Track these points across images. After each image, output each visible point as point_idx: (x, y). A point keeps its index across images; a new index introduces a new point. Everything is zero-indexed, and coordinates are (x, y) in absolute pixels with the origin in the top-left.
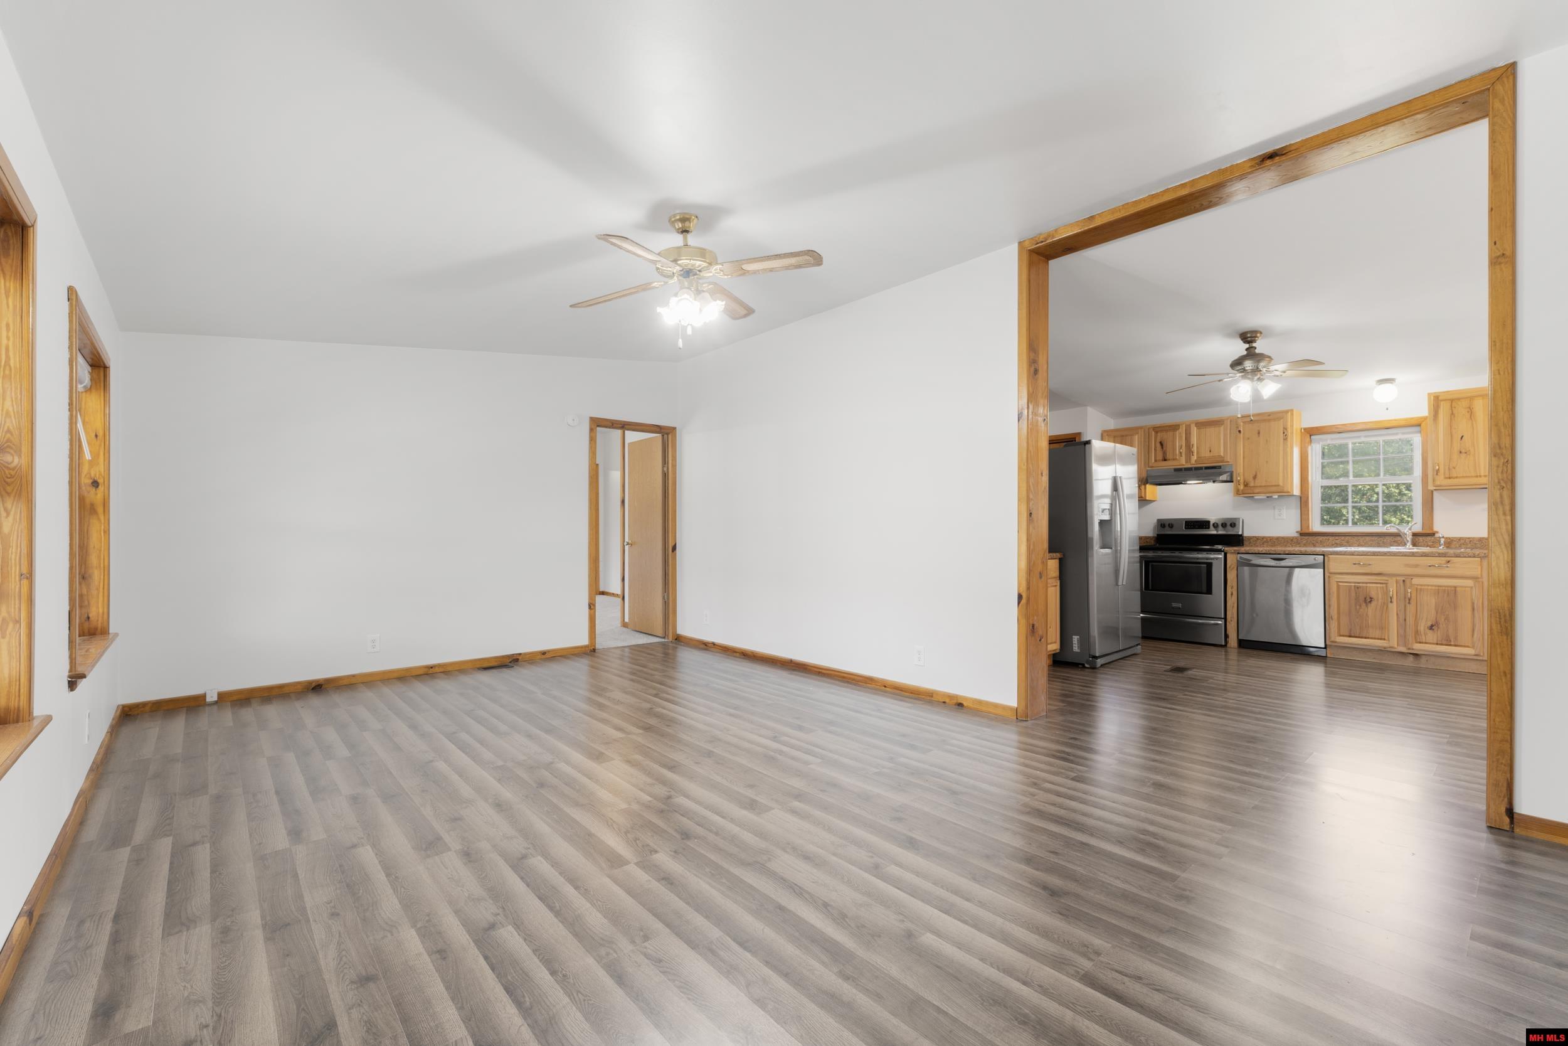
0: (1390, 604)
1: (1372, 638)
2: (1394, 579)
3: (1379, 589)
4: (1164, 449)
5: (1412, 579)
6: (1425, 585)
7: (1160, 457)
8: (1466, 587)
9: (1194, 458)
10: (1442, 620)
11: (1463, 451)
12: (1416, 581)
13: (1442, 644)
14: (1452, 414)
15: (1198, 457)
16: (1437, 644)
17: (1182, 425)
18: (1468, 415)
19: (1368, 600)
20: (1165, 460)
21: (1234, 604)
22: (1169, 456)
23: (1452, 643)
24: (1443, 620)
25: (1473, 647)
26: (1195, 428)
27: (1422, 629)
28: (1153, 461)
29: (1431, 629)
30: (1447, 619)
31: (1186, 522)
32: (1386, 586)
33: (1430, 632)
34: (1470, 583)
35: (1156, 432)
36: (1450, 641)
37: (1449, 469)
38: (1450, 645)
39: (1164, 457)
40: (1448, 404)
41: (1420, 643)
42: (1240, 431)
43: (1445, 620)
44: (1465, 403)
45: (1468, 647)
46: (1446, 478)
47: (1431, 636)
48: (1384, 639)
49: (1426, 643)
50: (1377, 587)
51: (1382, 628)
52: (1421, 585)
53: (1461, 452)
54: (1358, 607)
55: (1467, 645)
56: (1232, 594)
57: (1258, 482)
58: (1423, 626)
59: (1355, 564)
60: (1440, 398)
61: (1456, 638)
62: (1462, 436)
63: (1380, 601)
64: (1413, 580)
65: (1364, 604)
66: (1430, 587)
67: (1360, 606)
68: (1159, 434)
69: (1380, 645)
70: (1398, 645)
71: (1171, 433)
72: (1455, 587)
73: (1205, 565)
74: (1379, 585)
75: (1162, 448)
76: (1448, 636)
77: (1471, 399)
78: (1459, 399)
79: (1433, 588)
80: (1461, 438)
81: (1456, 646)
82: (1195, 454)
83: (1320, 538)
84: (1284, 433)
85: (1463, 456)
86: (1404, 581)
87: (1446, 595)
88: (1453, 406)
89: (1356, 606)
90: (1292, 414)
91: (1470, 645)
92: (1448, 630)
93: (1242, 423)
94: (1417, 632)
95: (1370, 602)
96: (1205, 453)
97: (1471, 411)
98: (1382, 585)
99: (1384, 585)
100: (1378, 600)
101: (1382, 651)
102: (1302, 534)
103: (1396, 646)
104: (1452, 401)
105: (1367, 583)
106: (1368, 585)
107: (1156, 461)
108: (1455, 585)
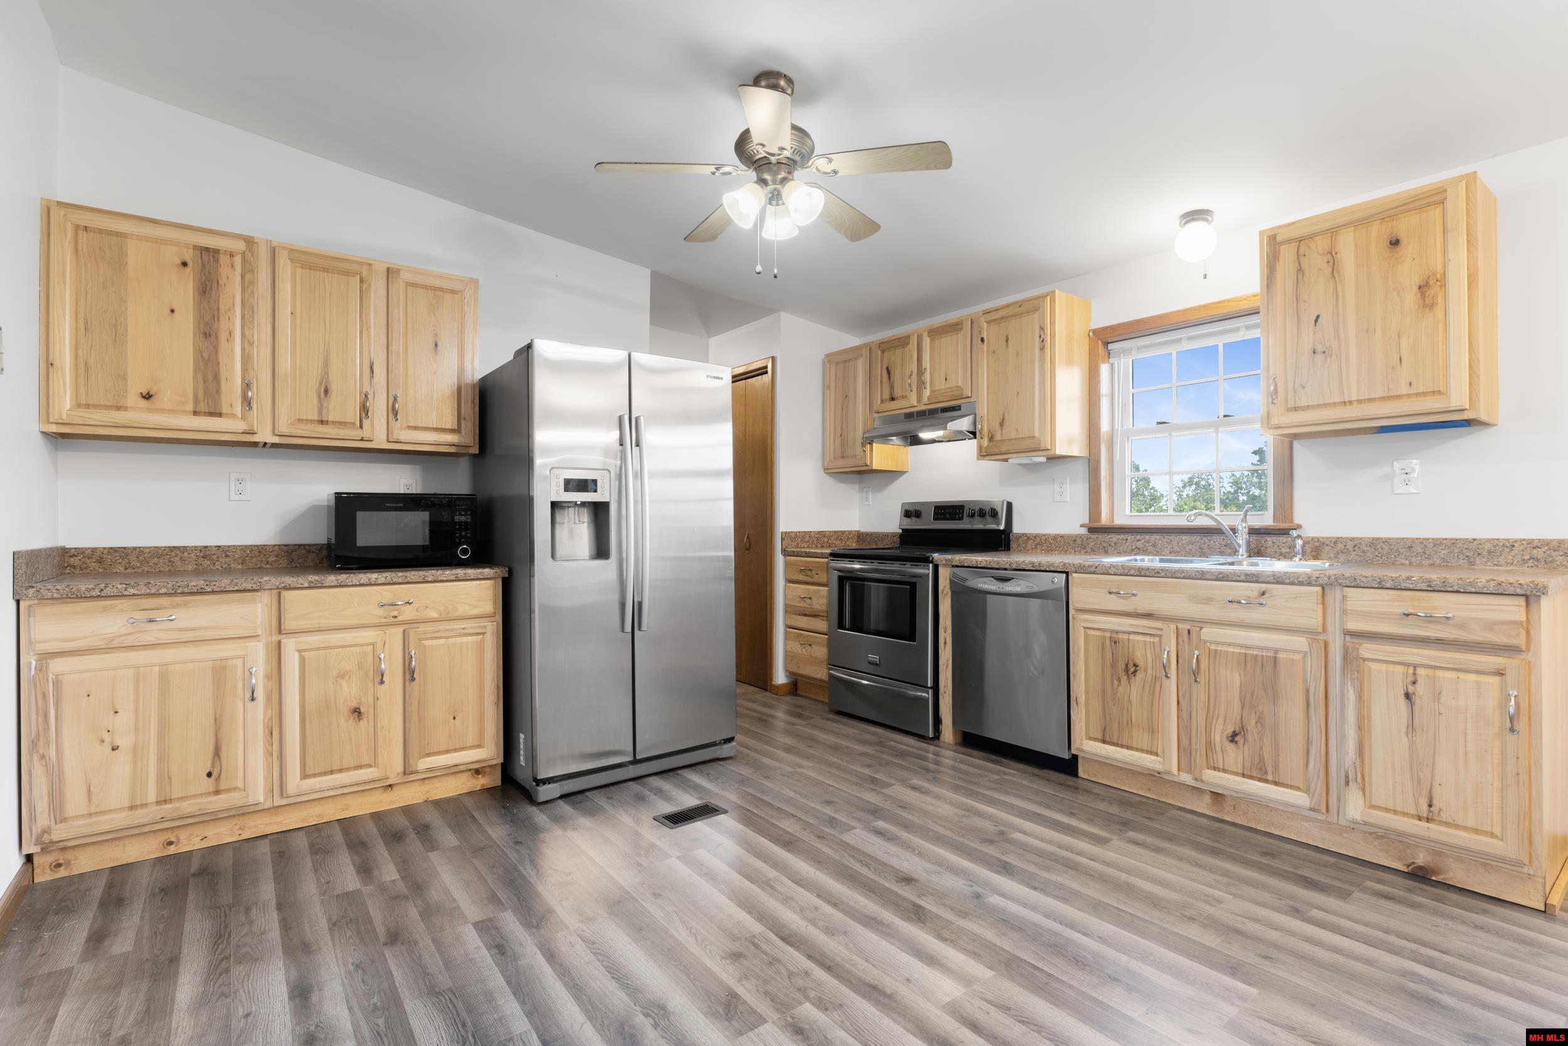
0: (1165, 681)
1: (1137, 750)
2: (1173, 627)
3: (1148, 646)
4: (892, 379)
5: (1201, 628)
6: (1223, 644)
7: (887, 396)
8: (1294, 652)
9: (927, 393)
10: (1251, 725)
11: (1319, 348)
12: (1208, 633)
13: (1251, 777)
14: (1300, 270)
15: (932, 391)
16: (1243, 775)
17: (913, 334)
18: (1327, 270)
19: (1132, 669)
20: (893, 399)
21: (948, 660)
22: (898, 393)
23: (1270, 778)
24: (1253, 722)
25: (1307, 791)
26: (928, 339)
27: (1218, 738)
28: (879, 402)
29: (1232, 741)
30: (1260, 721)
31: (935, 507)
32: (1160, 641)
33: (1230, 747)
34: (1300, 642)
35: (883, 351)
36: (1266, 772)
37: (1295, 390)
38: (1266, 781)
39: (891, 394)
40: (1293, 247)
41: (1215, 769)
42: (982, 340)
43: (1256, 723)
44: (1321, 244)
45: (1297, 788)
46: (1289, 410)
47: (1233, 756)
48: (1157, 754)
49: (1224, 771)
50: (1145, 643)
51: (1153, 731)
52: (1218, 643)
53: (1314, 352)
54: (1116, 682)
55: (1294, 784)
56: (945, 643)
57: (1010, 432)
58: (1219, 735)
59: (1110, 593)
60: (1279, 239)
61: (1276, 767)
62: (1318, 317)
63: (1150, 671)
64: (1204, 630)
65: (1124, 678)
66: (1231, 649)
67: (1119, 680)
68: (886, 354)
69: (1150, 765)
70: (1179, 770)
71: (899, 351)
72: (1276, 651)
73: (908, 587)
74: (1148, 639)
75: (889, 378)
76: (1262, 760)
77: (1333, 232)
78: (1311, 237)
79: (1237, 650)
80: (1316, 321)
81: (1276, 783)
82: (928, 385)
83: (1115, 538)
84: (1040, 337)
85: (1319, 358)
86: (1189, 631)
87: (1258, 669)
88: (1301, 252)
89: (1112, 682)
90: (1053, 301)
91: (1301, 787)
92: (1261, 748)
93: (985, 324)
94: (1209, 746)
95: (1135, 671)
96: (941, 385)
97: (1332, 258)
98: (1152, 640)
99: (1156, 640)
100: (1146, 671)
101: (1154, 777)
102: (1092, 530)
103: (1175, 770)
104: (1300, 241)
105: (1129, 633)
106: (1132, 637)
107: (882, 401)
108: (1277, 645)
